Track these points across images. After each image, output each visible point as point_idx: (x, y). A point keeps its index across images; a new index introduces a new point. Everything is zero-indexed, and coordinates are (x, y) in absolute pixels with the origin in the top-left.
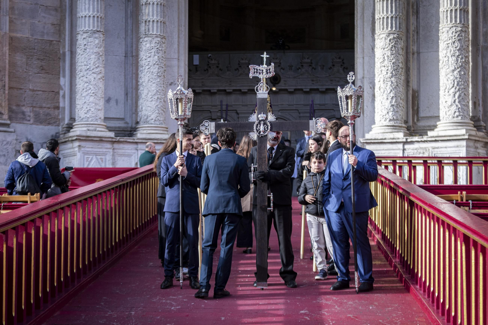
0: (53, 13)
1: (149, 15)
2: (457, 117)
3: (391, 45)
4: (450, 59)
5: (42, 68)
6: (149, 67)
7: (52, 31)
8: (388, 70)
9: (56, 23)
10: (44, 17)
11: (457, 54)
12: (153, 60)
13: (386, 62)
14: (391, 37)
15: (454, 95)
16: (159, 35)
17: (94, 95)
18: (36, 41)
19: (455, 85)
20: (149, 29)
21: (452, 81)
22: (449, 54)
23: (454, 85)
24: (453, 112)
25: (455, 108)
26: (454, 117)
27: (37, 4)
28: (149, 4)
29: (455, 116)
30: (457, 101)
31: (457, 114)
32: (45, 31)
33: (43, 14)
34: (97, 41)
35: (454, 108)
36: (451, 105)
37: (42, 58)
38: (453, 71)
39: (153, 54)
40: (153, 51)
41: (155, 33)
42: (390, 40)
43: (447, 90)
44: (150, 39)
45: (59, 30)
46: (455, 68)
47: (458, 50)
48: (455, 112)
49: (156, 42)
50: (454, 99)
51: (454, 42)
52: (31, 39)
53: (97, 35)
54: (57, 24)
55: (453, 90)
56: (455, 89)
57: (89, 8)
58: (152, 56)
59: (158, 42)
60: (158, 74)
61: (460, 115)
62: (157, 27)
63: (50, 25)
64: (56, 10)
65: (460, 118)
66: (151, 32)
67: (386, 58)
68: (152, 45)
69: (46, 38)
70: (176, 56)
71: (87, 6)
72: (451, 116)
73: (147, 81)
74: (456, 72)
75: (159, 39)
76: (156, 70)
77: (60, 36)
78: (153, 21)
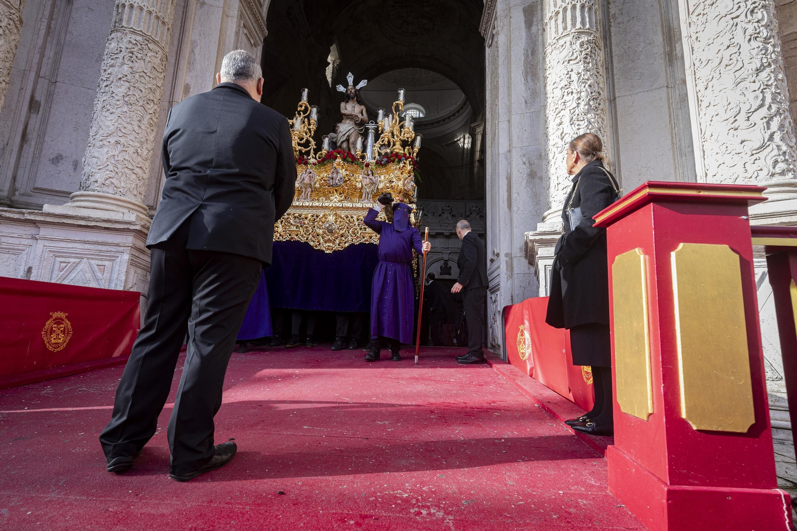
2: (782, 173)
3: (584, 53)
4: (745, 47)
8: (579, 98)
11: (764, 33)
13: (574, 86)
14: (584, 38)
15: (768, 123)
19: (768, 100)
21: (758, 93)
22: (739, 38)
23: (763, 100)
24: (770, 162)
25: (776, 152)
26: (773, 175)
29: (778, 170)
30: (777, 137)
31: (781, 166)
35: (770, 153)
36: (763, 147)
38: (758, 71)
42: (582, 45)
43: (742, 117)
46: (762, 65)
47: (766, 26)
48: (776, 162)
50: (769, 132)
51: (752, 12)
55: (764, 112)
56: (770, 108)
61: (789, 170)
65: (790, 175)
67: (574, 77)
72: (765, 171)
74: (764, 75)
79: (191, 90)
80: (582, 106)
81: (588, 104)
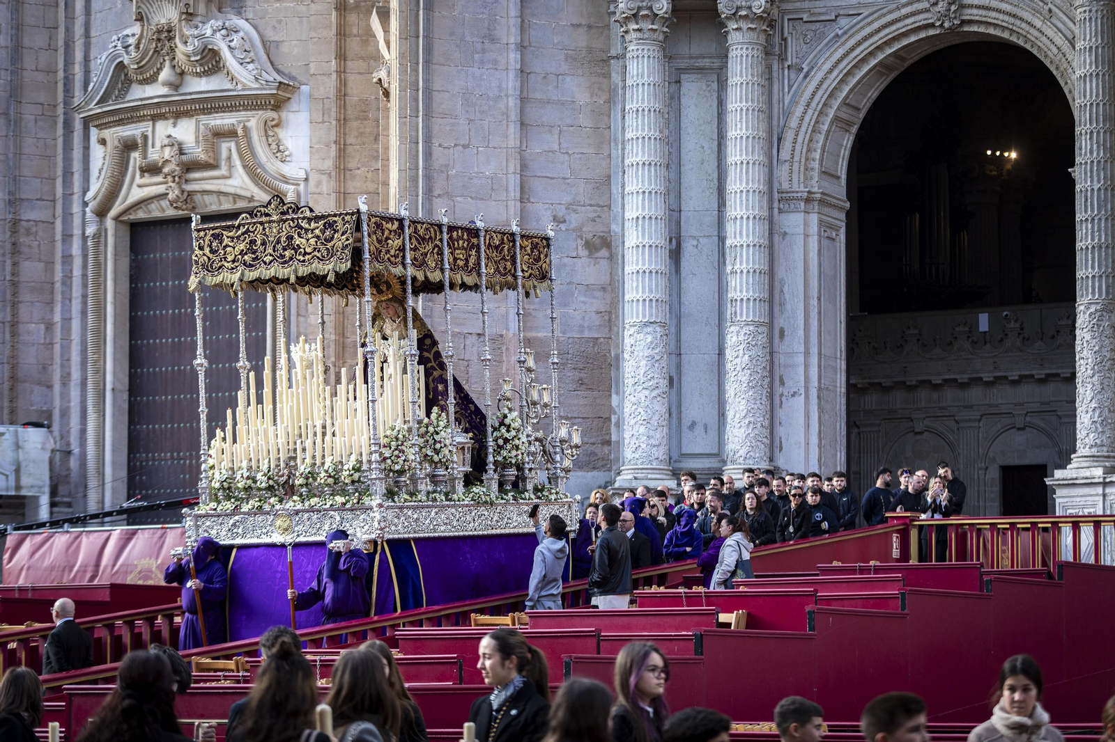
0: (600, 294)
1: (735, 290)
3: (1092, 322)
5: (581, 382)
6: (737, 372)
7: (598, 323)
8: (1087, 364)
9: (603, 310)
10: (584, 303)
12: (742, 362)
14: (1092, 309)
16: (752, 321)
17: (645, 423)
18: (570, 340)
20: (736, 313)
27: (570, 283)
28: (736, 272)
32: (586, 325)
33: (583, 299)
34: (649, 339)
37: (581, 366)
39: (741, 352)
40: (741, 347)
41: (744, 318)
42: (1090, 315)
44: (738, 328)
45: (610, 320)
49: (746, 333)
52: (561, 339)
53: (649, 329)
54: (606, 311)
57: (637, 287)
58: (741, 355)
59: (749, 333)
60: (750, 384)
62: (748, 308)
63: (593, 314)
64: (604, 289)
66: (738, 318)
67: (1085, 345)
68: (740, 339)
69: (587, 334)
70: (802, 349)
71: (635, 284)
73: (733, 396)
75: (751, 328)
76: (745, 379)
77: (610, 330)
78: (742, 300)
79: (786, 333)
80: (1089, 371)
81: (1093, 369)
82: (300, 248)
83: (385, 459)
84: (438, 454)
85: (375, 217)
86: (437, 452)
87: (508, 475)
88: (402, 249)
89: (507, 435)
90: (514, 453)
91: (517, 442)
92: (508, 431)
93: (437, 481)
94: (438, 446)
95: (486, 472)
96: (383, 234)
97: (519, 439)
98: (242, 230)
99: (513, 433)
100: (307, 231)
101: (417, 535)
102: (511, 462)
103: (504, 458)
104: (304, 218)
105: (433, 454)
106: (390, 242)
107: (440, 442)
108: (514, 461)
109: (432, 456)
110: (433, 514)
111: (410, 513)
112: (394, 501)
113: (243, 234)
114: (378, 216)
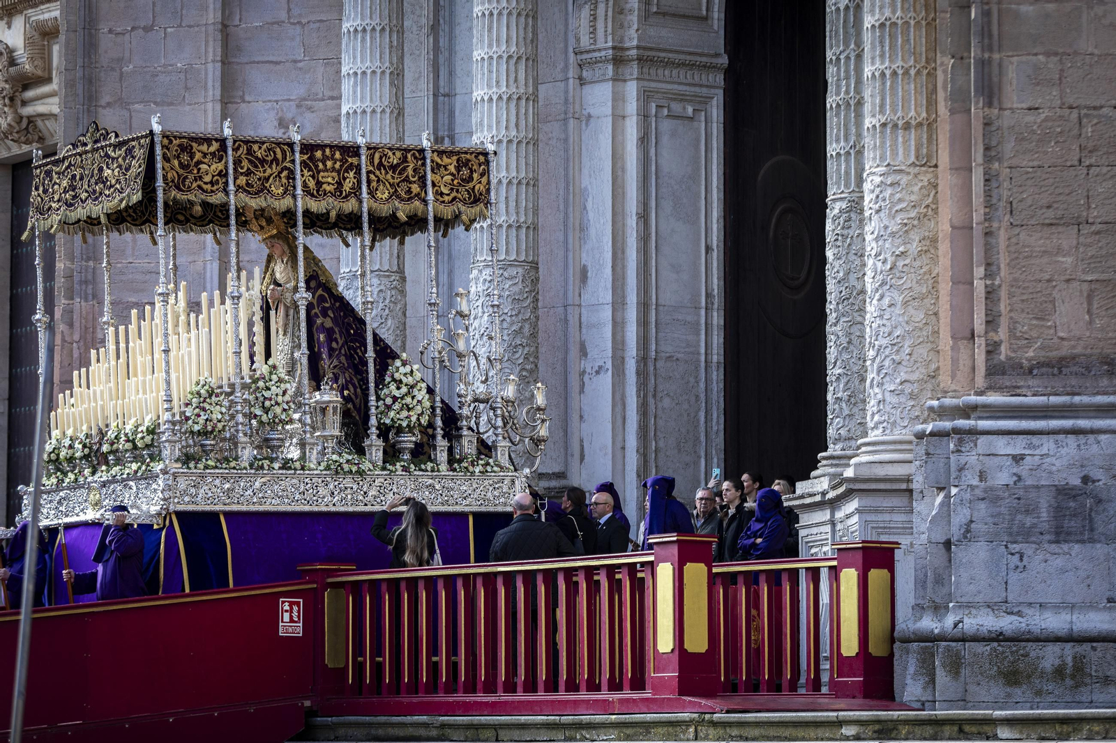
82: (107, 180)
83: (187, 419)
84: (267, 413)
85: (180, 138)
86: (267, 411)
87: (404, 441)
88: (223, 174)
89: (397, 393)
90: (404, 413)
91: (408, 400)
92: (398, 388)
93: (274, 446)
94: (267, 403)
95: (368, 436)
96: (192, 158)
97: (413, 398)
98: (66, 164)
99: (404, 390)
100: (113, 159)
101: (227, 508)
102: (400, 425)
103: (392, 420)
104: (110, 145)
105: (262, 413)
106: (204, 167)
107: (270, 399)
108: (404, 424)
109: (261, 416)
110: (257, 484)
111: (217, 482)
112: (189, 468)
113: (67, 168)
114: (184, 137)
